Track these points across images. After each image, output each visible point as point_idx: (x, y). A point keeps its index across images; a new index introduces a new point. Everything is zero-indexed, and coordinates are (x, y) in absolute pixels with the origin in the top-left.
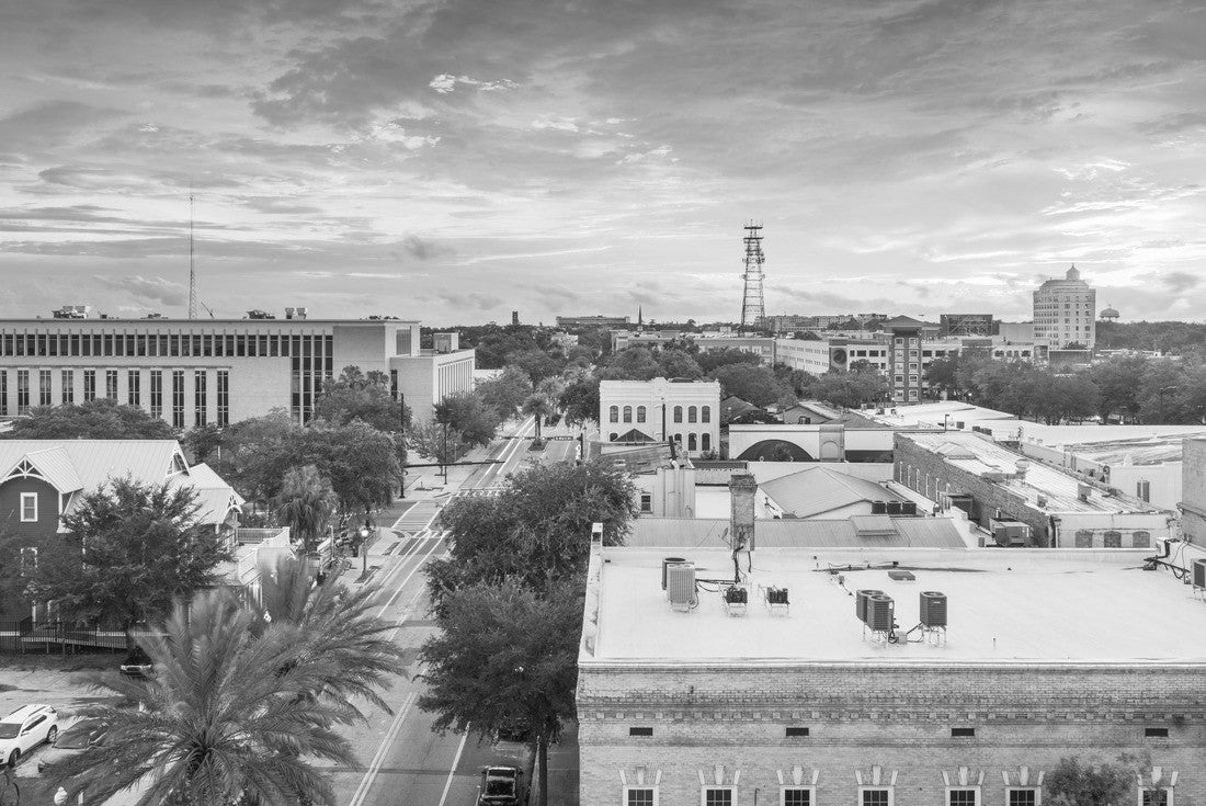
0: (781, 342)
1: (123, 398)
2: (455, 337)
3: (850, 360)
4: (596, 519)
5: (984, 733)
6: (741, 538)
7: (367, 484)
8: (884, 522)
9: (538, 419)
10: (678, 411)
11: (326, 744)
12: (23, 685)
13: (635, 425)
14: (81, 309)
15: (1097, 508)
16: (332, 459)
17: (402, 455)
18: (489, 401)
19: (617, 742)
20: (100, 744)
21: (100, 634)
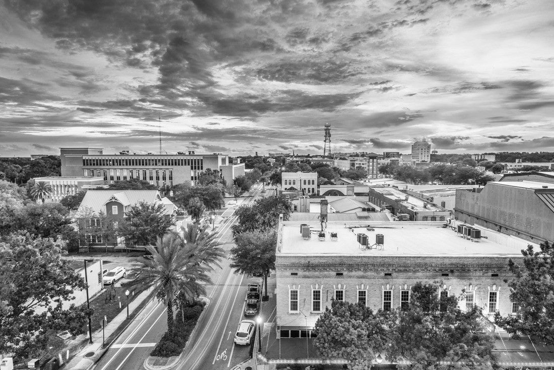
0: (336, 161)
1: (141, 178)
2: (239, 160)
3: (356, 166)
4: (281, 213)
5: (394, 274)
6: (323, 218)
7: (214, 203)
8: (366, 214)
9: (264, 184)
10: (305, 182)
11: (203, 277)
12: (116, 261)
13: (292, 185)
14: (128, 152)
15: (429, 210)
16: (203, 196)
17: (223, 194)
18: (249, 178)
19: (287, 277)
20: (138, 278)
21: (137, 246)
